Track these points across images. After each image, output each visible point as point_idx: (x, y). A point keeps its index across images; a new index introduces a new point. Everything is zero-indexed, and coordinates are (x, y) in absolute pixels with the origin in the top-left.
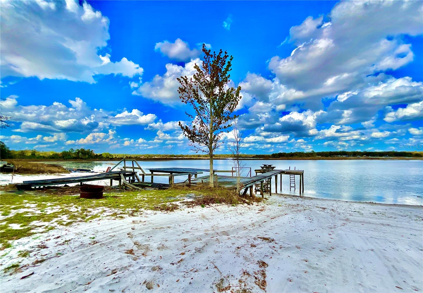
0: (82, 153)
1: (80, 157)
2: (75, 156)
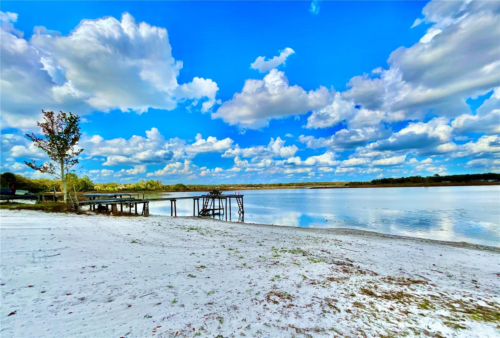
0: (151, 185)
1: (149, 188)
2: (144, 188)
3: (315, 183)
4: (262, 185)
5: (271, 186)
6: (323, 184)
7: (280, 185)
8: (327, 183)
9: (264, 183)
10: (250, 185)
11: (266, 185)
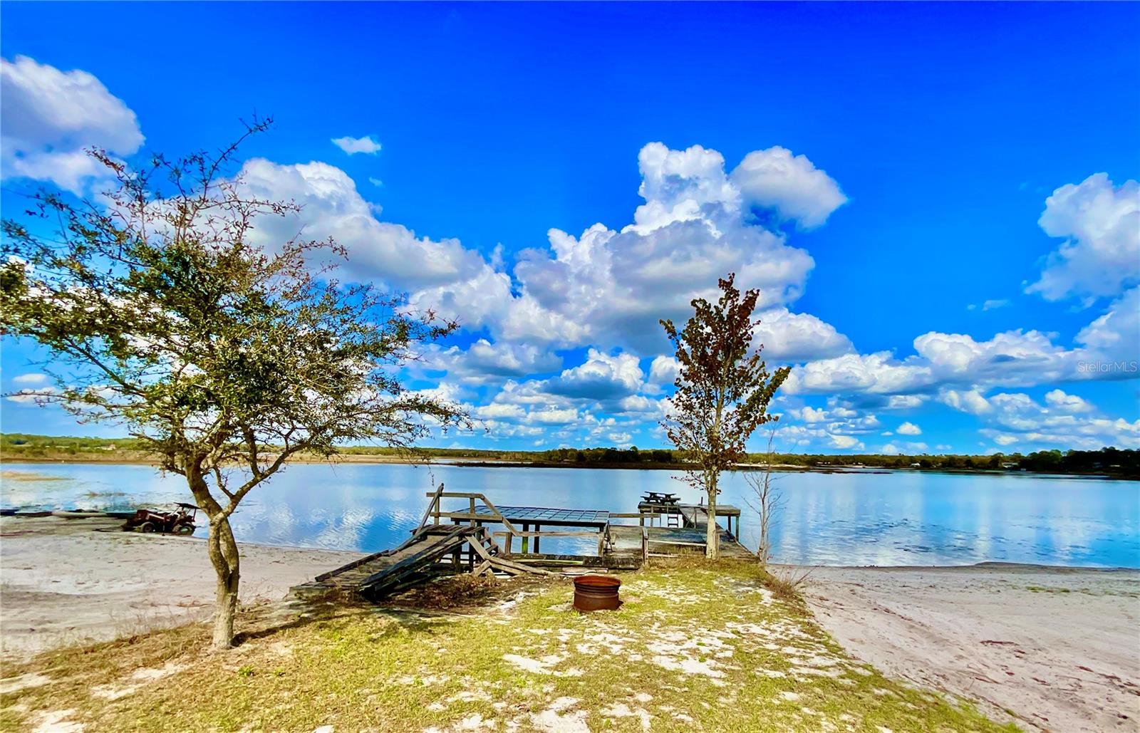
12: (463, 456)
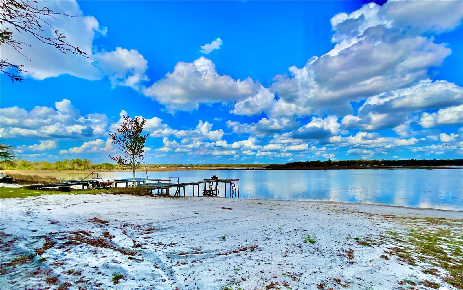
0: (78, 164)
1: (76, 168)
2: (70, 167)
3: (240, 164)
4: (193, 165)
5: (202, 166)
6: (247, 166)
7: (210, 166)
8: (250, 165)
9: (194, 163)
10: (181, 165)
11: (197, 166)
12: (257, 166)
